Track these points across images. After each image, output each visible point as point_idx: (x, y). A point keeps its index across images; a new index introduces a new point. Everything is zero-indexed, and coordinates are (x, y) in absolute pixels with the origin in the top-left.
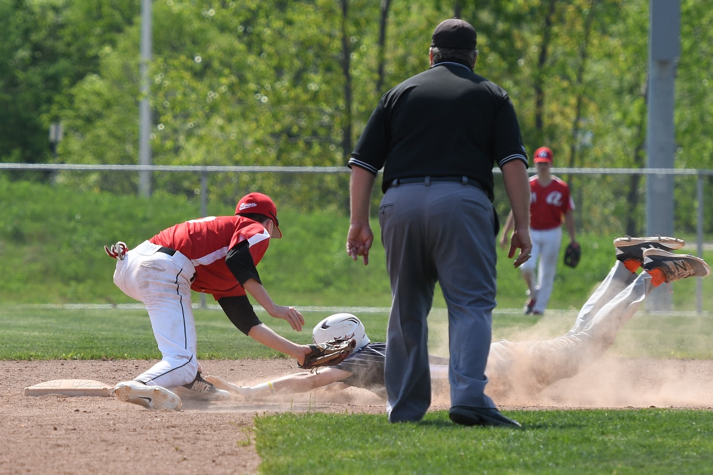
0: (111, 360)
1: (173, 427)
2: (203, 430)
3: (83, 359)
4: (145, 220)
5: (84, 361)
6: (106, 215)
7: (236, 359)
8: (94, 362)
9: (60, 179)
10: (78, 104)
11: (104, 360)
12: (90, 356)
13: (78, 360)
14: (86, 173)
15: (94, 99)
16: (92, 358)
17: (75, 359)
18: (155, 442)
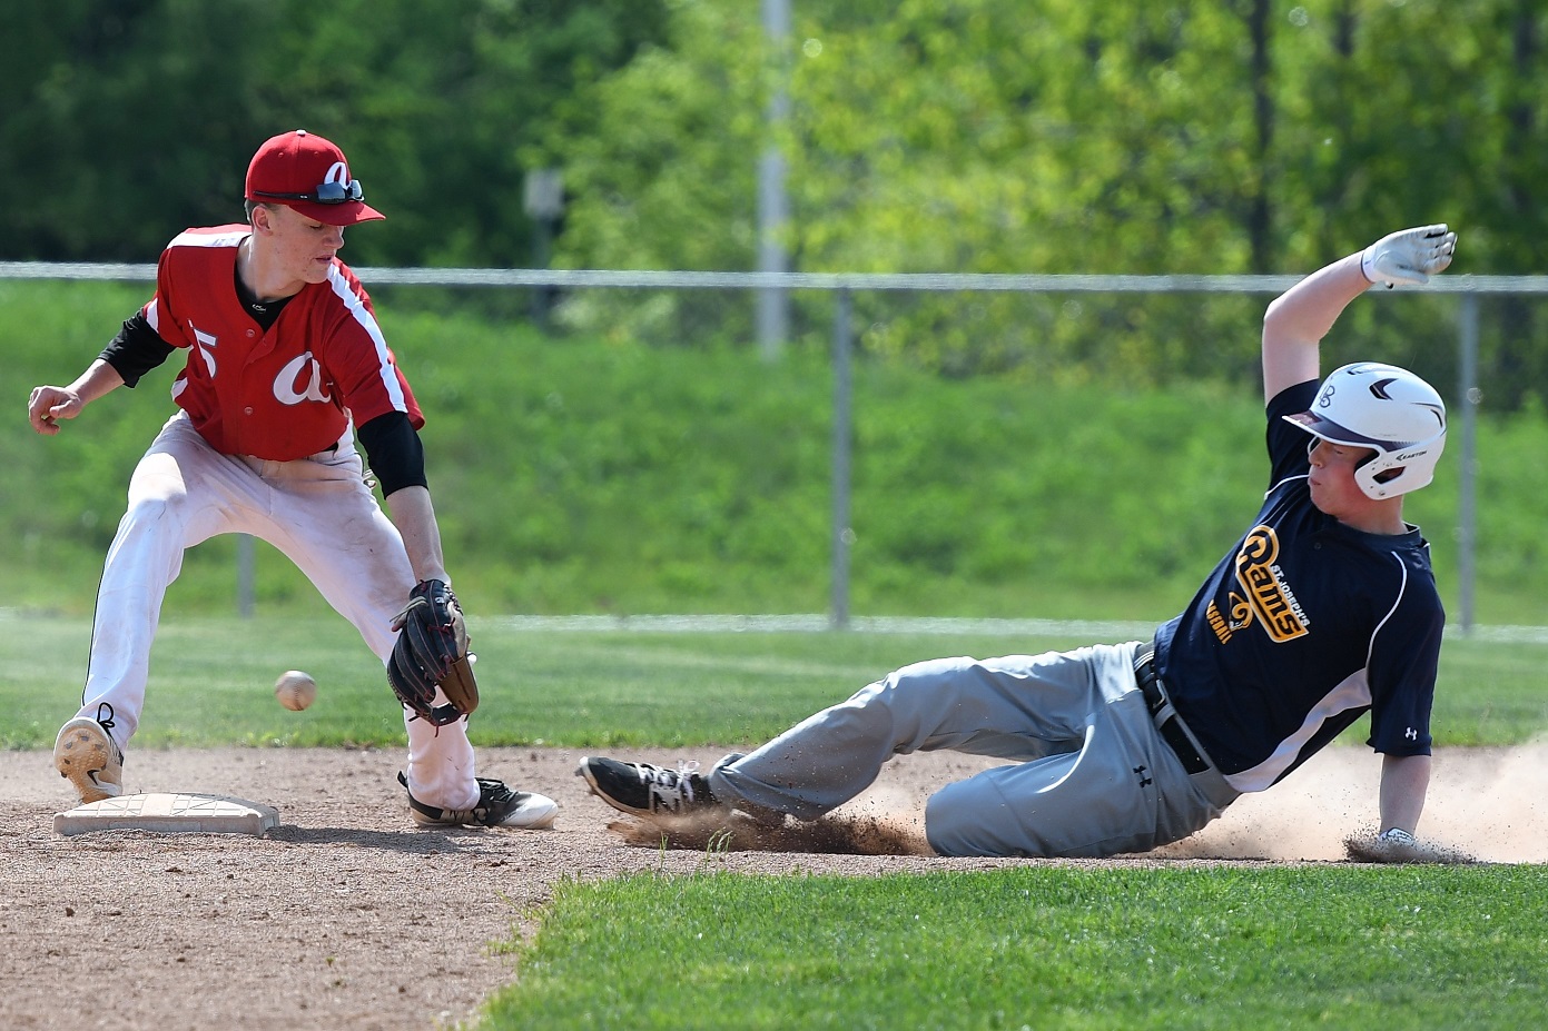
0: (367, 748)
1: (364, 908)
2: (431, 915)
3: (297, 745)
4: (723, 408)
5: (299, 751)
6: (625, 397)
7: (679, 745)
8: (322, 754)
9: (575, 313)
10: (611, 121)
11: (349, 749)
12: (315, 738)
13: (284, 750)
14: (640, 295)
15: (654, 110)
16: (320, 744)
17: (276, 746)
18: (297, 943)
